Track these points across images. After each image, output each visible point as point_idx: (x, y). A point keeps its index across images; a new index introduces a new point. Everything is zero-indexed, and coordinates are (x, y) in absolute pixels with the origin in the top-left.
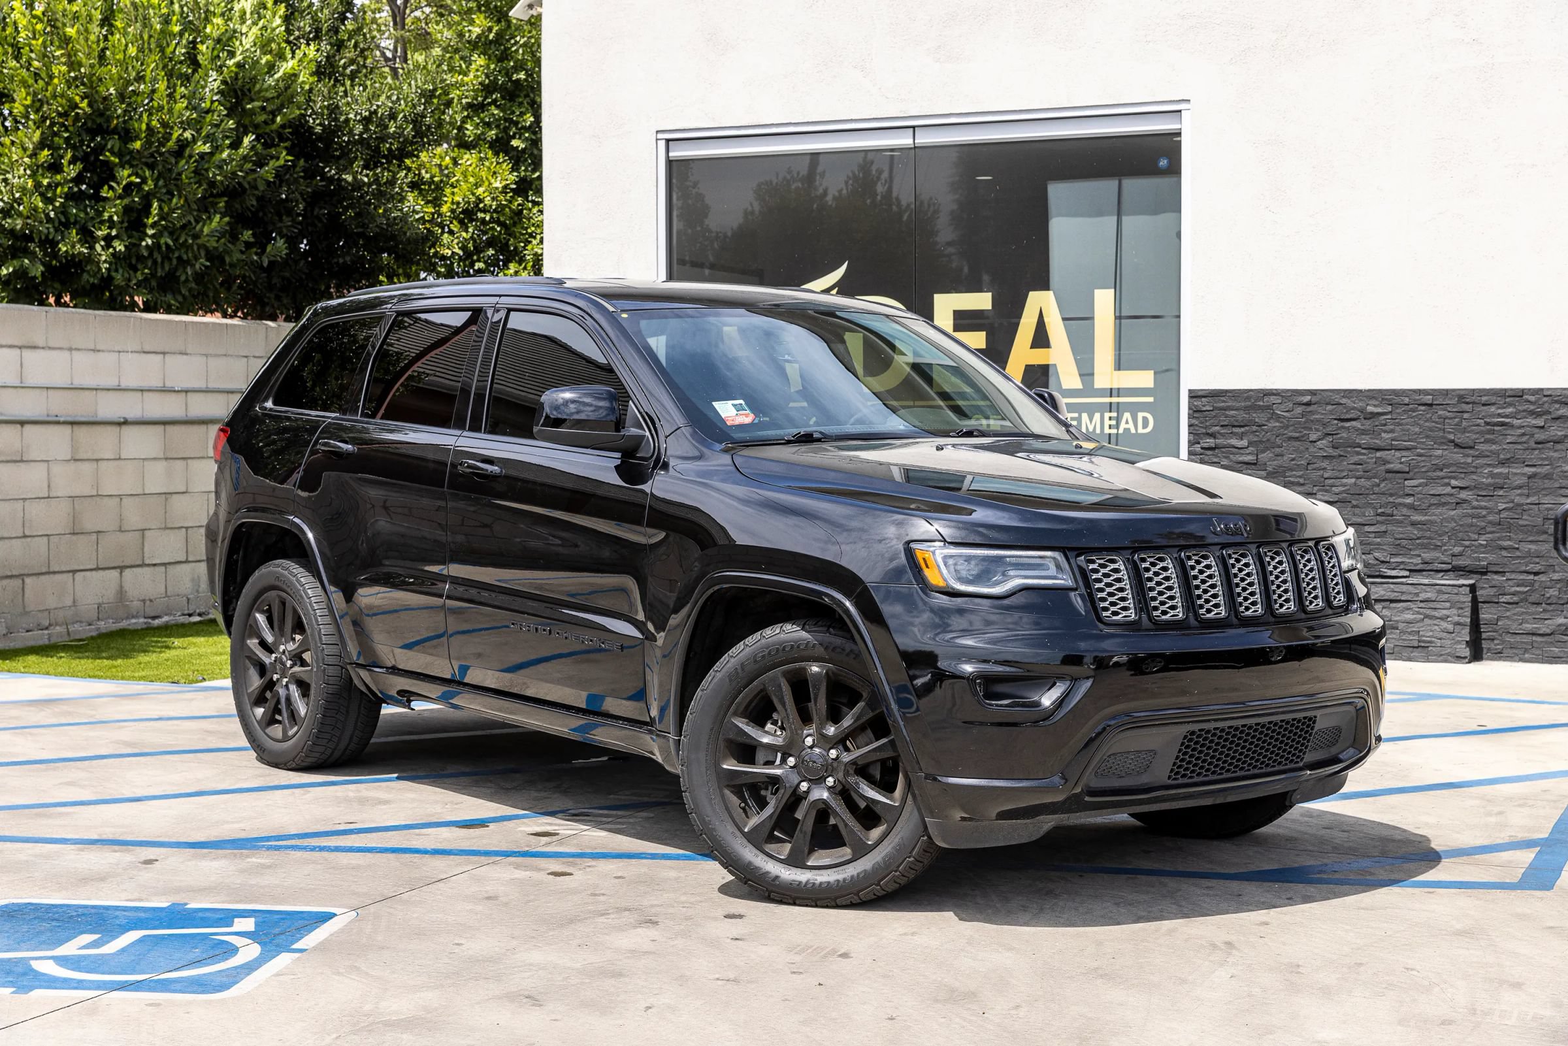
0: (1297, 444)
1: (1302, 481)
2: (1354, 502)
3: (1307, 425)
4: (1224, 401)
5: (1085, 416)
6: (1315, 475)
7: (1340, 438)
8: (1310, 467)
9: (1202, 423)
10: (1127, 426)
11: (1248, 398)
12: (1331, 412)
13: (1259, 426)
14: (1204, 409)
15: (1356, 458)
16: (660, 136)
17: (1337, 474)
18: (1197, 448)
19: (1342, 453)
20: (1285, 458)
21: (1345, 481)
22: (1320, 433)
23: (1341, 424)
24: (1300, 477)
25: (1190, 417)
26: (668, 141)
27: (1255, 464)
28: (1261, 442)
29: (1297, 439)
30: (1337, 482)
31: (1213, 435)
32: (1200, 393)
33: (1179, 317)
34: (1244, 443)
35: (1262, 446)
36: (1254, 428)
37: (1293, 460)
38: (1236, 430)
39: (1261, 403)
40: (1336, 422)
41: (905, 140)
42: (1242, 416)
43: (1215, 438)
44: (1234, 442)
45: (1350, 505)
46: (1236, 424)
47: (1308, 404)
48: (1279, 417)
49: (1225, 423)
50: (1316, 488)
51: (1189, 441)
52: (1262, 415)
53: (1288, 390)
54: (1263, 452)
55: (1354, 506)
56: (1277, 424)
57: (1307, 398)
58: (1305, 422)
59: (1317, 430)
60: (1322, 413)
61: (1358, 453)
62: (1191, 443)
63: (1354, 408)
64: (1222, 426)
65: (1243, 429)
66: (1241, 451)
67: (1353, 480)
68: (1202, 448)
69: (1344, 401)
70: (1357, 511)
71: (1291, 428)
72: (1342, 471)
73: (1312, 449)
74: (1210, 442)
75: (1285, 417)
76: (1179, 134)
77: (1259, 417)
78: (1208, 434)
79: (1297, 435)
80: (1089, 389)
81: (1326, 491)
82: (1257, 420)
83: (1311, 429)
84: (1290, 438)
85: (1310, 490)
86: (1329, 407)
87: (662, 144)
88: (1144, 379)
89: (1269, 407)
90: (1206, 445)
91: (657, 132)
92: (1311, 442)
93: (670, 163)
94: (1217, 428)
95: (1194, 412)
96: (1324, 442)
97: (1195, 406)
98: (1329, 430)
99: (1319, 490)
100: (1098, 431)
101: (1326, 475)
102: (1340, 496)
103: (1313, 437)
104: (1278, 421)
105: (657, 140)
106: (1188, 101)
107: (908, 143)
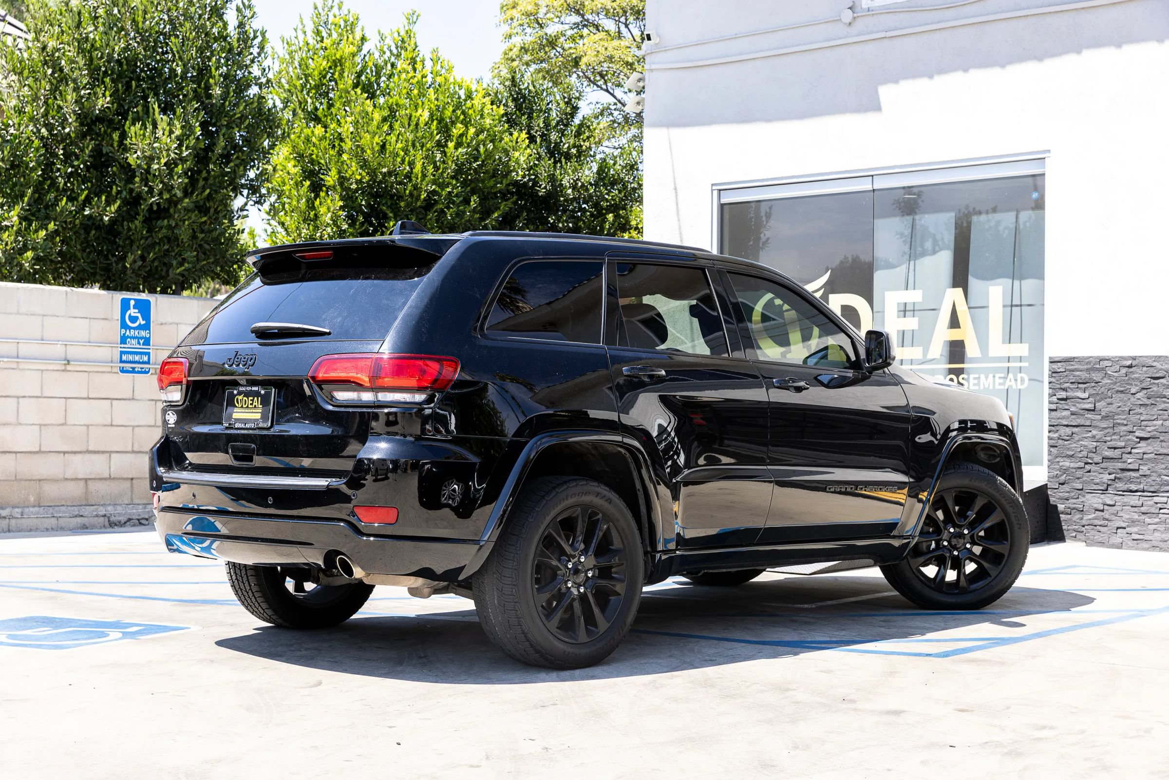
0: (1122, 395)
1: (1125, 422)
2: (1162, 438)
3: (1129, 382)
4: (1072, 365)
5: (982, 376)
6: (1134, 418)
7: (1152, 391)
8: (1131, 412)
9: (1057, 381)
10: (1010, 384)
11: (1089, 363)
12: (1146, 372)
13: (1096, 383)
14: (1059, 370)
15: (1163, 406)
16: (714, 188)
17: (1149, 417)
18: (1054, 399)
19: (1153, 402)
20: (1114, 406)
21: (1155, 422)
22: (1138, 388)
23: (1153, 381)
24: (1124, 419)
25: (1051, 376)
26: (720, 190)
27: (1094, 410)
28: (1097, 394)
29: (1122, 392)
30: (1150, 423)
31: (1065, 390)
32: (1056, 359)
33: (1043, 305)
34: (1086, 395)
35: (1098, 398)
36: (1093, 384)
37: (1119, 407)
38: (1080, 386)
39: (1098, 366)
40: (1149, 379)
41: (865, 185)
42: (1084, 375)
43: (1066, 391)
44: (1080, 394)
45: (1159, 440)
46: (1081, 381)
47: (1130, 367)
48: (1110, 376)
49: (1073, 381)
50: (1135, 428)
51: (1049, 394)
52: (1099, 375)
53: (1116, 357)
54: (1099, 401)
55: (1162, 441)
56: (1109, 381)
57: (1128, 363)
58: (1128, 380)
59: (1136, 385)
60: (1138, 373)
61: (1164, 402)
62: (1051, 396)
63: (1161, 369)
64: (1071, 383)
65: (1085, 385)
66: (1084, 401)
67: (1161, 422)
68: (1058, 399)
69: (1154, 364)
70: (1164, 444)
71: (1119, 384)
72: (1153, 415)
73: (1132, 399)
74: (1063, 394)
75: (1114, 376)
76: (1043, 175)
77: (1096, 376)
78: (1061, 389)
79: (1122, 389)
80: (985, 358)
81: (1142, 430)
82: (1095, 378)
83: (1131, 384)
84: (1118, 392)
85: (1131, 429)
86: (1145, 369)
87: (715, 193)
88: (1021, 349)
89: (1103, 369)
90: (1060, 397)
91: (713, 185)
92: (1132, 394)
93: (722, 206)
94: (1068, 384)
95: (1053, 373)
96: (1140, 394)
97: (1054, 369)
98: (1144, 385)
99: (1137, 429)
100: (991, 387)
101: (1142, 418)
102: (1151, 434)
103: (1133, 391)
104: (1109, 379)
105: (712, 190)
106: (1049, 151)
107: (869, 187)
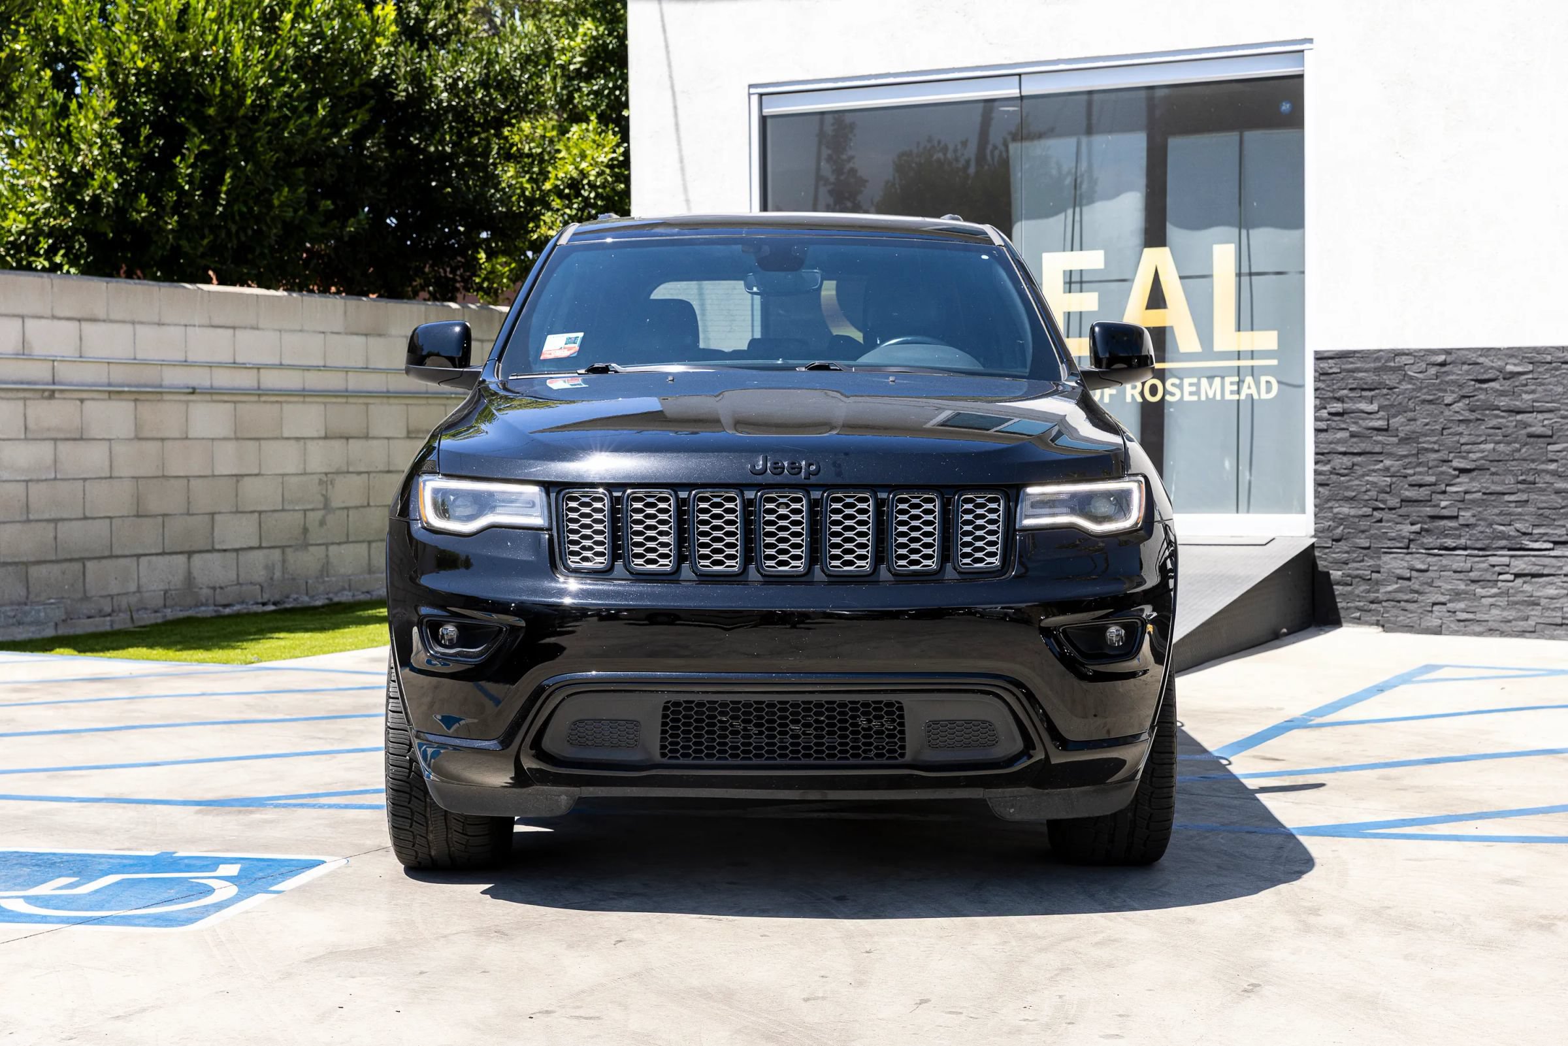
0: (1428, 407)
1: (1436, 447)
2: (1493, 469)
3: (1442, 386)
4: (1352, 363)
5: (1204, 381)
6: (1450, 441)
7: (1477, 401)
8: (1445, 432)
9: (1329, 386)
10: (1249, 392)
11: (1378, 359)
12: (1467, 373)
13: (1390, 389)
14: (1331, 371)
15: (1494, 422)
16: (752, 91)
17: (1473, 439)
18: (1324, 413)
19: (1479, 417)
20: (1418, 423)
21: (1482, 446)
22: (1455, 395)
23: (1478, 385)
24: (1435, 443)
25: (1317, 380)
26: (761, 95)
27: (1386, 430)
28: (1392, 406)
29: (1430, 402)
30: (1475, 448)
31: (1340, 400)
32: (1326, 355)
33: (1303, 273)
34: (1374, 407)
35: (1393, 411)
36: (1385, 391)
37: (1427, 424)
38: (1365, 393)
39: (1392, 364)
40: (1473, 383)
41: (1011, 89)
42: (1371, 378)
43: (1343, 402)
44: (1363, 406)
45: (1489, 472)
46: (1365, 387)
47: (1443, 364)
48: (1411, 378)
49: (1354, 386)
50: (1452, 455)
51: (1315, 407)
52: (1393, 377)
53: (1420, 350)
54: (1395, 416)
55: (1493, 474)
56: (1410, 386)
57: (1441, 358)
58: (1440, 384)
59: (1453, 392)
60: (1458, 373)
61: (1497, 416)
62: (1317, 409)
63: (1492, 368)
64: (1351, 389)
65: (1373, 393)
66: (1372, 416)
67: (1491, 446)
68: (1330, 414)
69: (1481, 360)
70: (1496, 478)
71: (1425, 390)
72: (1480, 436)
73: (1447, 413)
74: (1338, 407)
75: (1417, 379)
76: (1301, 76)
77: (1390, 379)
78: (1335, 398)
79: (1431, 397)
80: (1208, 352)
81: (1463, 458)
82: (1387, 382)
83: (1445, 391)
84: (1424, 401)
85: (1446, 457)
86: (1465, 367)
87: (755, 99)
88: (1267, 340)
89: (1400, 368)
90: (1333, 410)
91: (750, 86)
92: (1447, 405)
93: (763, 120)
94: (1345, 392)
95: (1321, 375)
96: (1460, 404)
97: (1322, 368)
98: (1464, 392)
99: (1455, 457)
100: (1218, 397)
101: (1462, 441)
102: (1478, 463)
103: (1448, 400)
104: (1410, 383)
105: (750, 94)
106: (1310, 41)
107: (1014, 92)
